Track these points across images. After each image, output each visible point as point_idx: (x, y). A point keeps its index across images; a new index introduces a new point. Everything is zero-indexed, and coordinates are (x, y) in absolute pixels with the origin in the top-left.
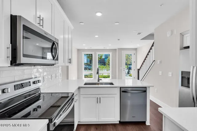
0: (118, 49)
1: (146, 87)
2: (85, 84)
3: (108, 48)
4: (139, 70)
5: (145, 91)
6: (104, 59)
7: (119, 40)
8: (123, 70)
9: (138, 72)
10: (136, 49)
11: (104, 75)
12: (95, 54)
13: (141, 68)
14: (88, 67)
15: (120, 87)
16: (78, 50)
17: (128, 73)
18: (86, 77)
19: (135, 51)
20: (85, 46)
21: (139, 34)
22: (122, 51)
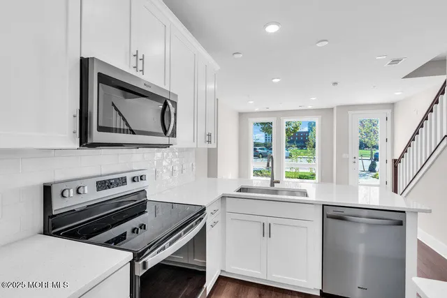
0: (338, 107)
1: (404, 212)
2: (241, 190)
3: (310, 107)
4: (396, 163)
5: (401, 223)
6: (308, 132)
7: (335, 84)
8: (351, 160)
9: (395, 168)
10: (392, 105)
11: (301, 171)
12: (279, 122)
13: (402, 156)
14: (265, 151)
15: (323, 205)
16: (241, 114)
17: (372, 169)
18: (259, 173)
19: (389, 112)
20: (252, 105)
21: (395, 61)
22: (350, 113)
